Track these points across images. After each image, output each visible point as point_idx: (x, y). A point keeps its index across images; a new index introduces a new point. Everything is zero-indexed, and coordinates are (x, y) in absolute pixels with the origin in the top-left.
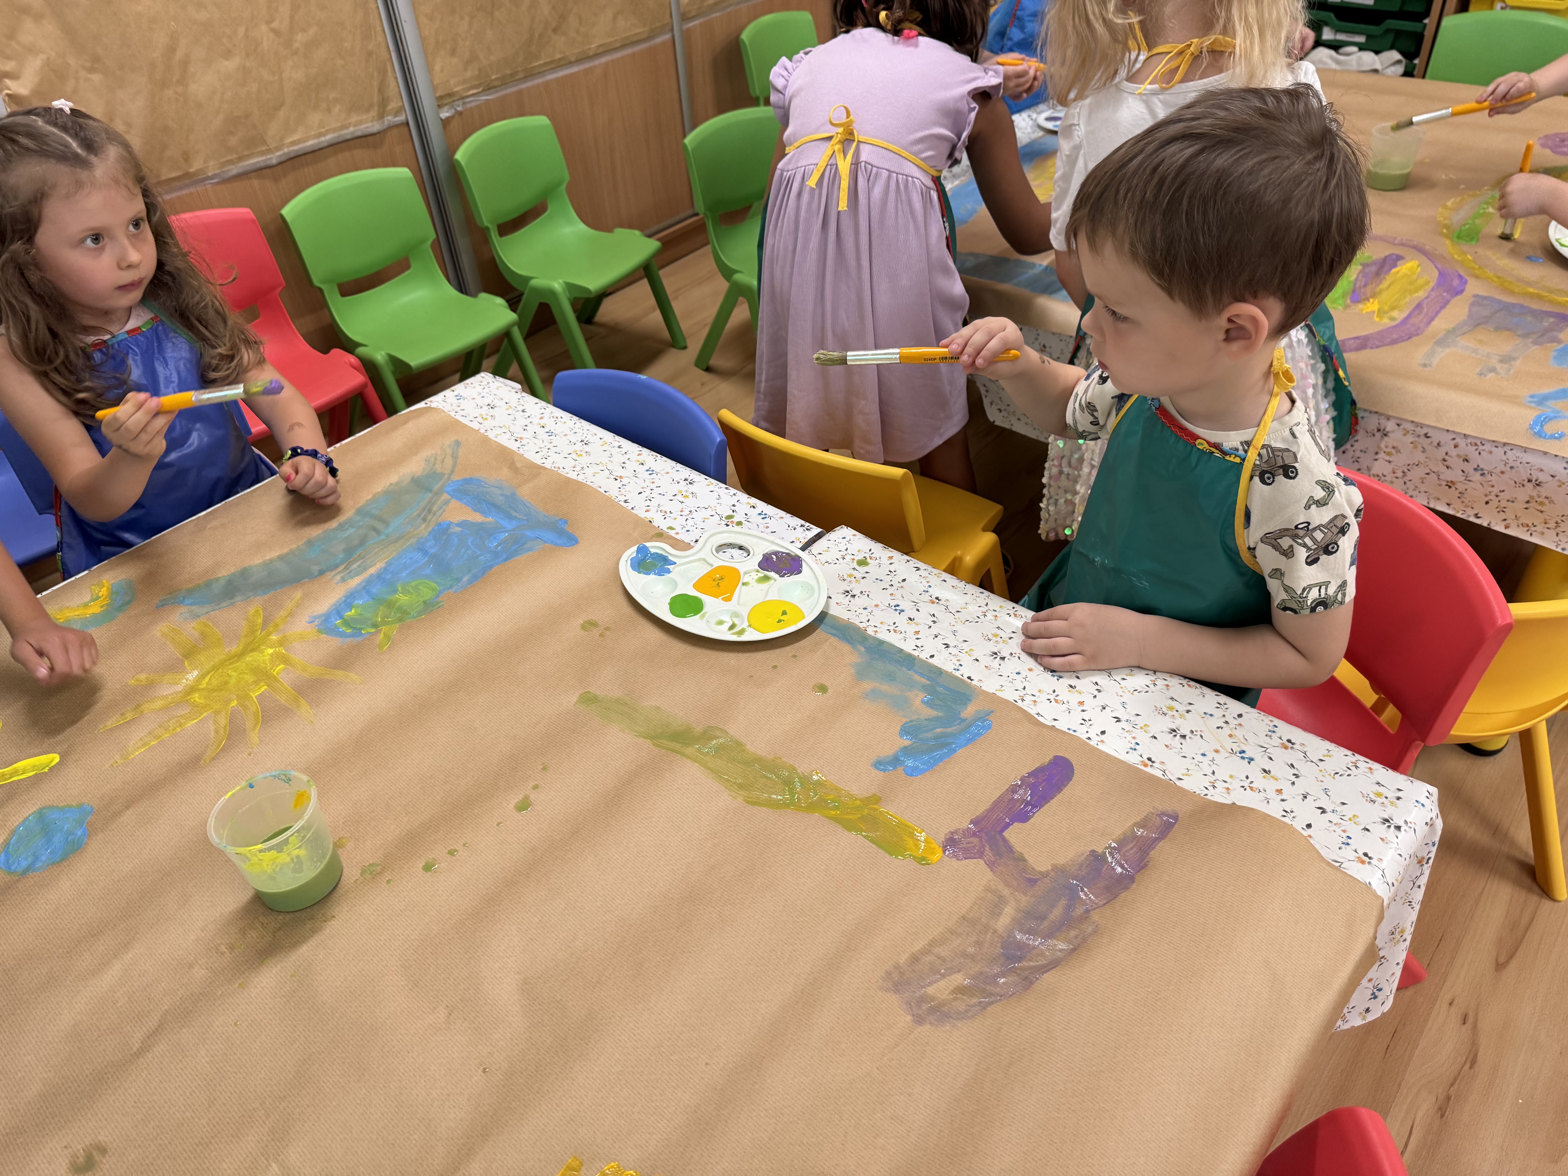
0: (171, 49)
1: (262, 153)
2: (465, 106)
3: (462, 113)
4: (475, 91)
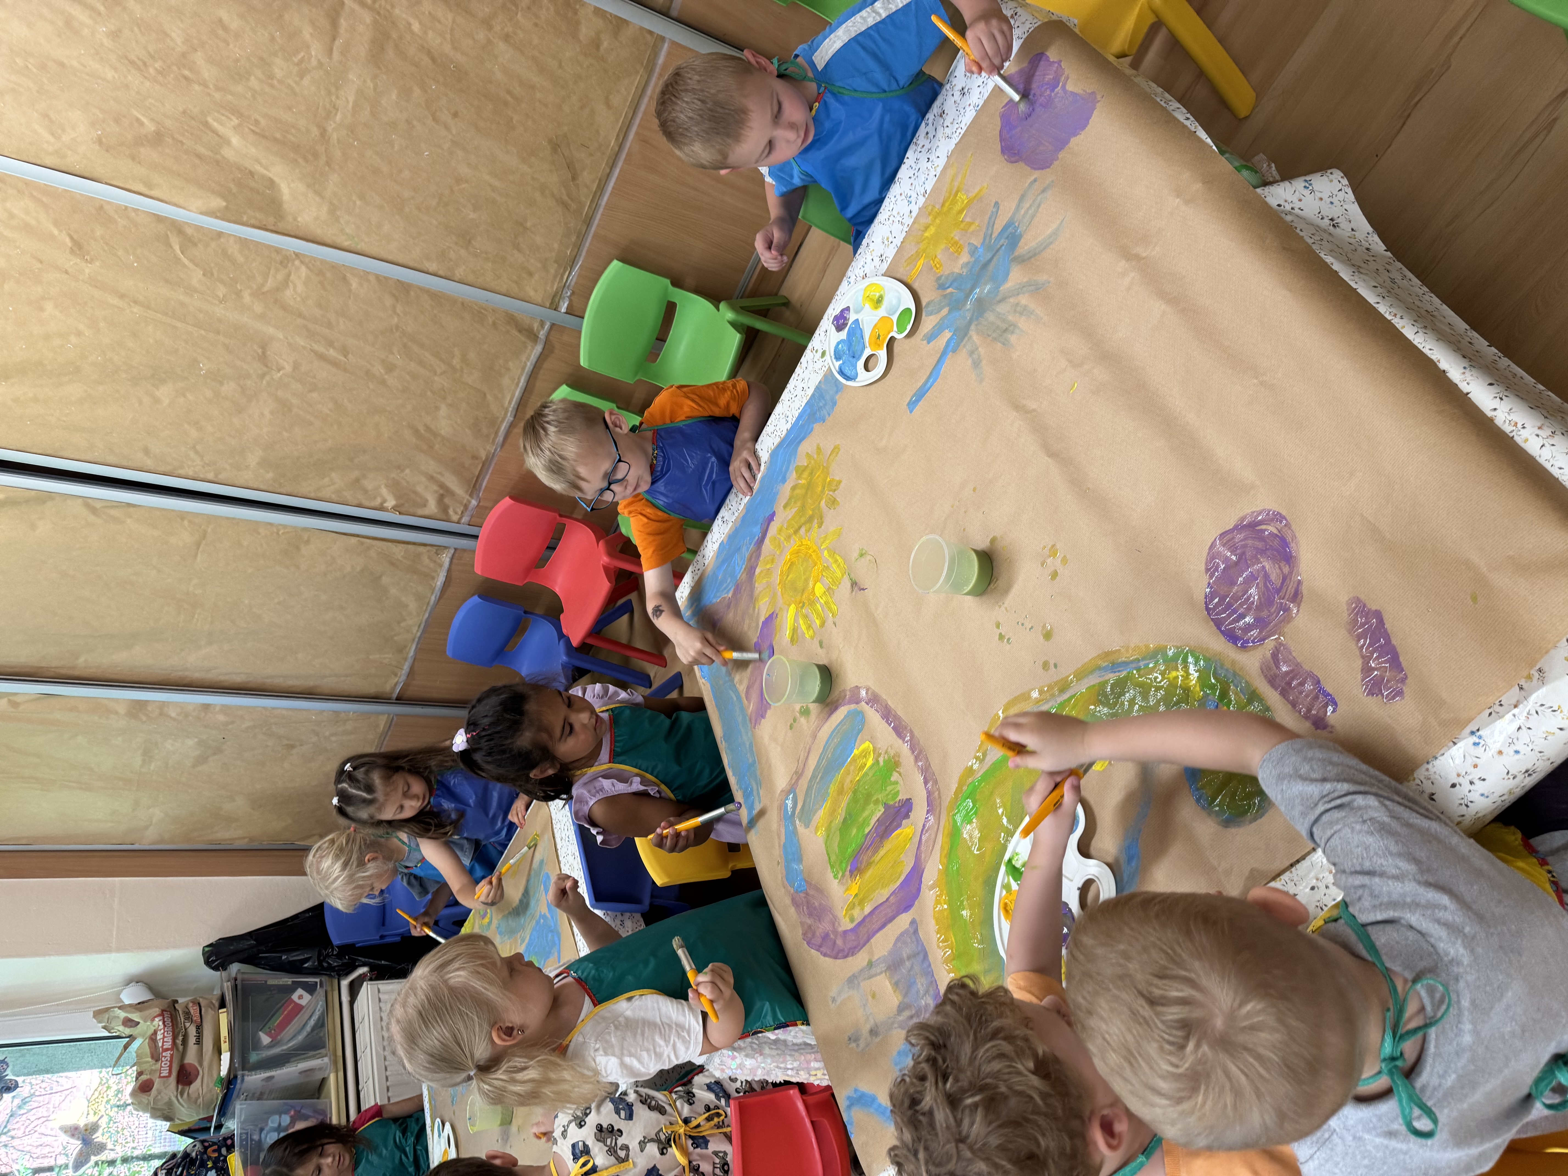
0: (416, 431)
2: (571, 287)
3: (573, 293)
4: (567, 273)
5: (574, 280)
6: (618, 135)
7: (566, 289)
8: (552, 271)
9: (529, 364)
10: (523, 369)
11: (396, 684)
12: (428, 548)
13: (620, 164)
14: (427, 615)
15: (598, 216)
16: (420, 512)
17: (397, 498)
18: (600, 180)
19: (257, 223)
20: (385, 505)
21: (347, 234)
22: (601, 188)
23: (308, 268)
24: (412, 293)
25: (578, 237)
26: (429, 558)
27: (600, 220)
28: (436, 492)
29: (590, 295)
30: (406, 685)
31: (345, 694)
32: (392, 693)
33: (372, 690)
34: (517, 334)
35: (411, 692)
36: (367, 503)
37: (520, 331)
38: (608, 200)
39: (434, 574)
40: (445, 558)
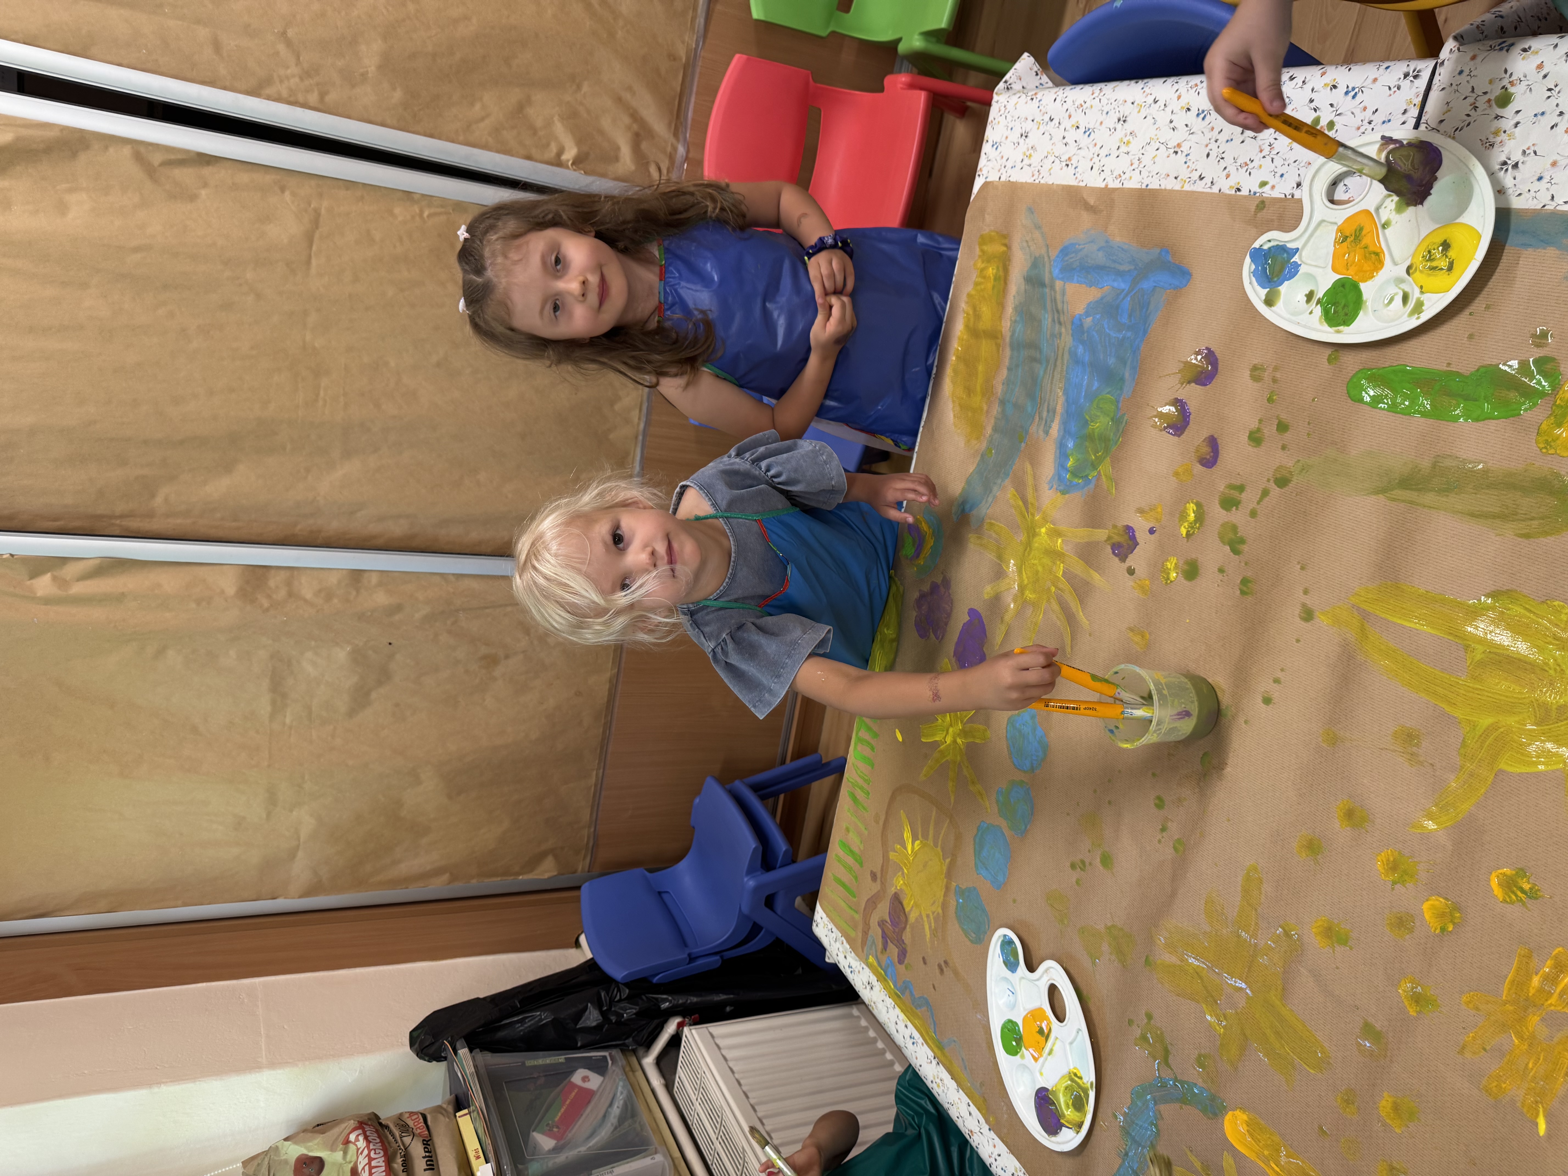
17: (579, 142)
20: (564, 155)
28: (629, 129)
36: (538, 155)
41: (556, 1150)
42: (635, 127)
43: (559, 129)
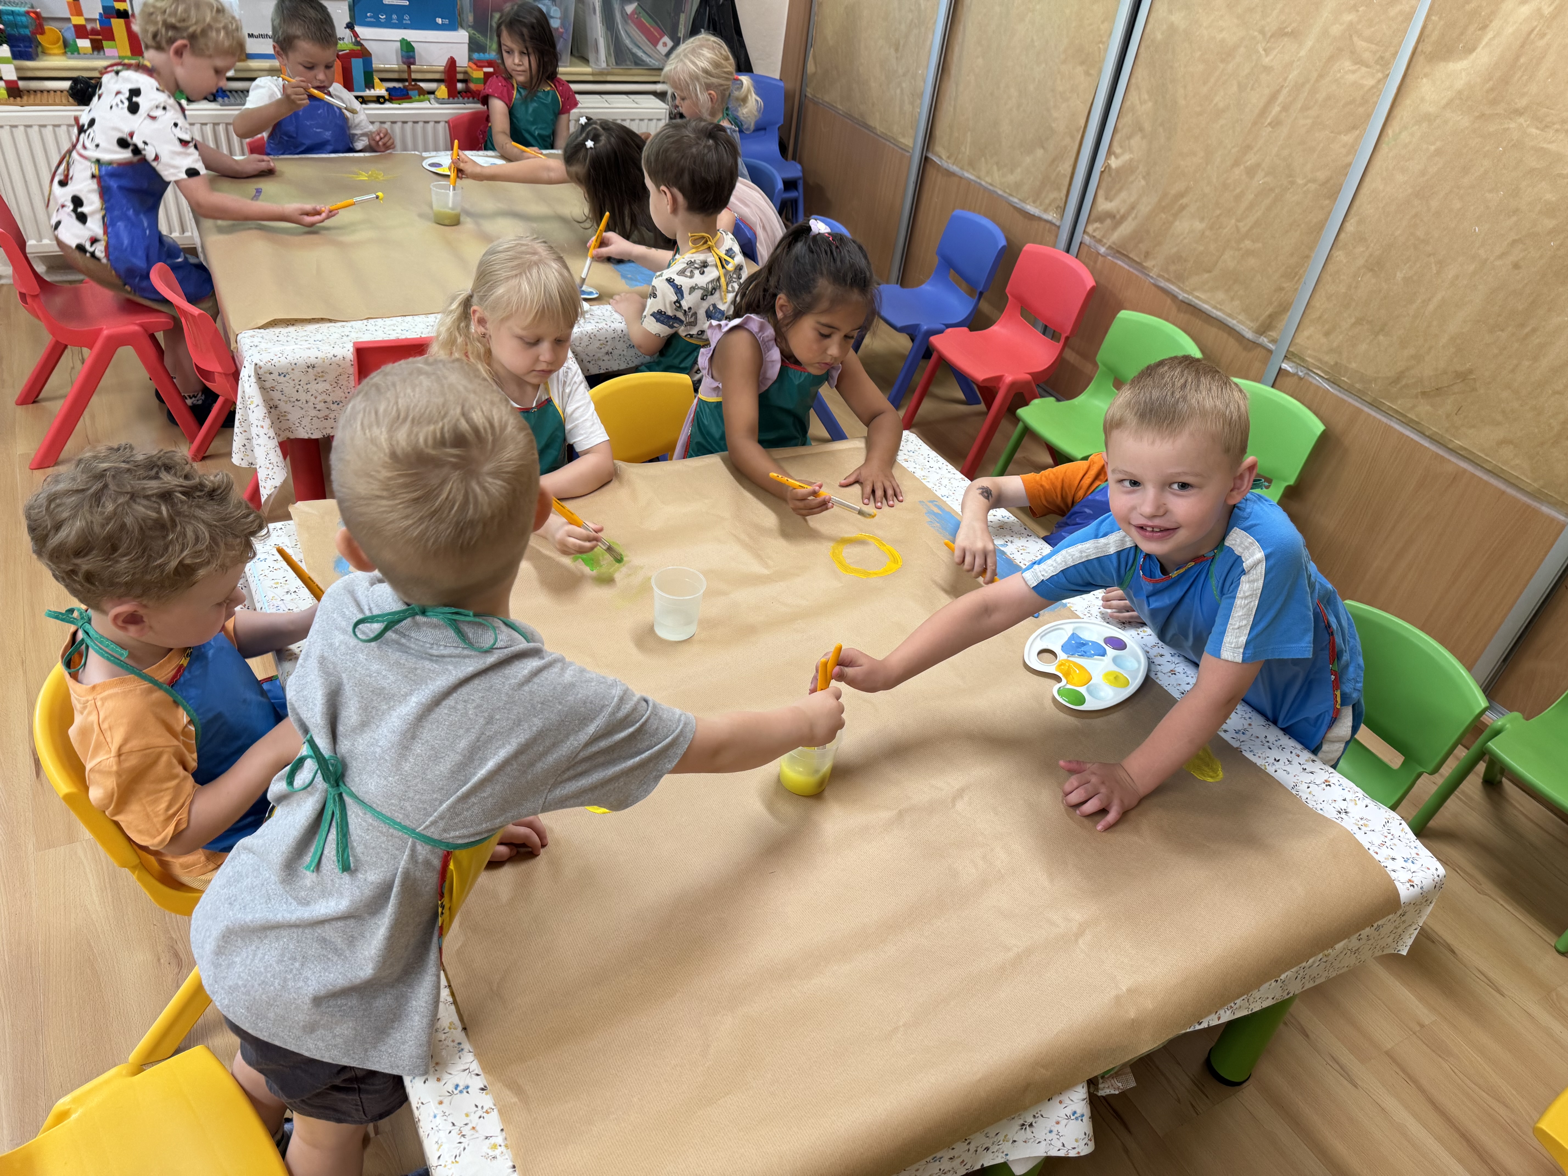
0: (1181, 195)
1: (1179, 288)
2: (1307, 377)
3: (1301, 379)
4: (1322, 375)
5: (1314, 382)
6: (1465, 449)
7: (1305, 371)
8: (1326, 358)
9: (1235, 322)
10: (1230, 315)
11: (940, 157)
12: (1064, 199)
13: (1433, 448)
14: (1000, 192)
15: (1379, 416)
16: (1101, 193)
17: (1118, 171)
18: (1418, 423)
19: (1426, 33)
20: (1113, 157)
21: (1400, 133)
22: (1408, 423)
23: (1373, 87)
24: (1327, 202)
25: (1359, 390)
26: (1055, 199)
27: (1374, 417)
28: (1118, 212)
29: (1295, 398)
30: (939, 168)
31: (938, 105)
32: (932, 153)
33: (938, 132)
34: (1267, 313)
35: (931, 173)
36: (1118, 137)
37: (1270, 316)
38: (1395, 430)
39: (1038, 203)
40: (1051, 216)
41: (623, 12)
42: (1118, 217)
43: (1127, 157)
